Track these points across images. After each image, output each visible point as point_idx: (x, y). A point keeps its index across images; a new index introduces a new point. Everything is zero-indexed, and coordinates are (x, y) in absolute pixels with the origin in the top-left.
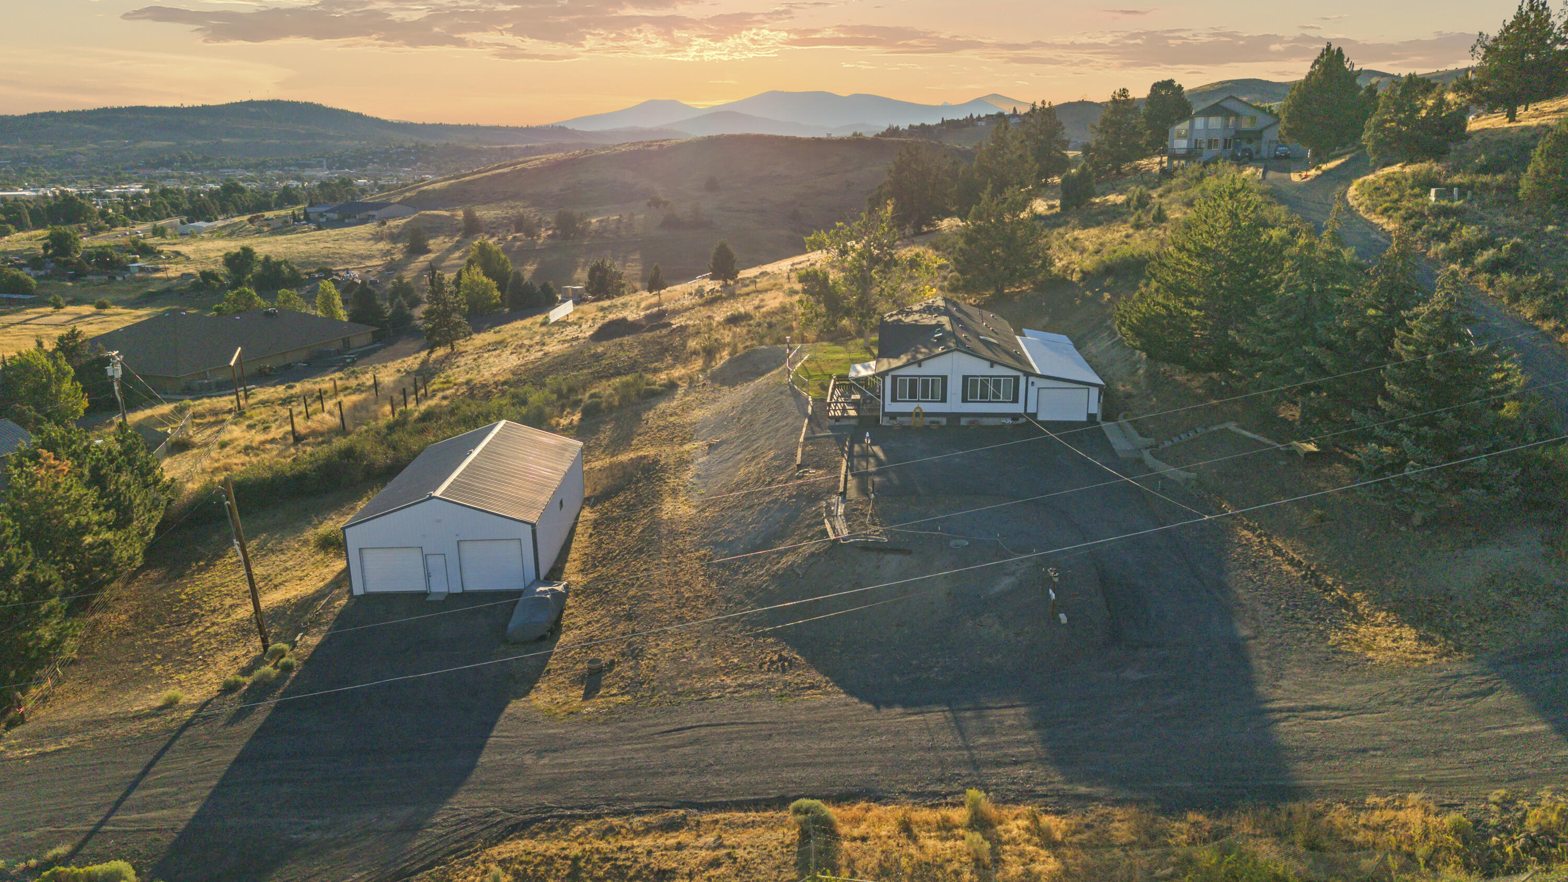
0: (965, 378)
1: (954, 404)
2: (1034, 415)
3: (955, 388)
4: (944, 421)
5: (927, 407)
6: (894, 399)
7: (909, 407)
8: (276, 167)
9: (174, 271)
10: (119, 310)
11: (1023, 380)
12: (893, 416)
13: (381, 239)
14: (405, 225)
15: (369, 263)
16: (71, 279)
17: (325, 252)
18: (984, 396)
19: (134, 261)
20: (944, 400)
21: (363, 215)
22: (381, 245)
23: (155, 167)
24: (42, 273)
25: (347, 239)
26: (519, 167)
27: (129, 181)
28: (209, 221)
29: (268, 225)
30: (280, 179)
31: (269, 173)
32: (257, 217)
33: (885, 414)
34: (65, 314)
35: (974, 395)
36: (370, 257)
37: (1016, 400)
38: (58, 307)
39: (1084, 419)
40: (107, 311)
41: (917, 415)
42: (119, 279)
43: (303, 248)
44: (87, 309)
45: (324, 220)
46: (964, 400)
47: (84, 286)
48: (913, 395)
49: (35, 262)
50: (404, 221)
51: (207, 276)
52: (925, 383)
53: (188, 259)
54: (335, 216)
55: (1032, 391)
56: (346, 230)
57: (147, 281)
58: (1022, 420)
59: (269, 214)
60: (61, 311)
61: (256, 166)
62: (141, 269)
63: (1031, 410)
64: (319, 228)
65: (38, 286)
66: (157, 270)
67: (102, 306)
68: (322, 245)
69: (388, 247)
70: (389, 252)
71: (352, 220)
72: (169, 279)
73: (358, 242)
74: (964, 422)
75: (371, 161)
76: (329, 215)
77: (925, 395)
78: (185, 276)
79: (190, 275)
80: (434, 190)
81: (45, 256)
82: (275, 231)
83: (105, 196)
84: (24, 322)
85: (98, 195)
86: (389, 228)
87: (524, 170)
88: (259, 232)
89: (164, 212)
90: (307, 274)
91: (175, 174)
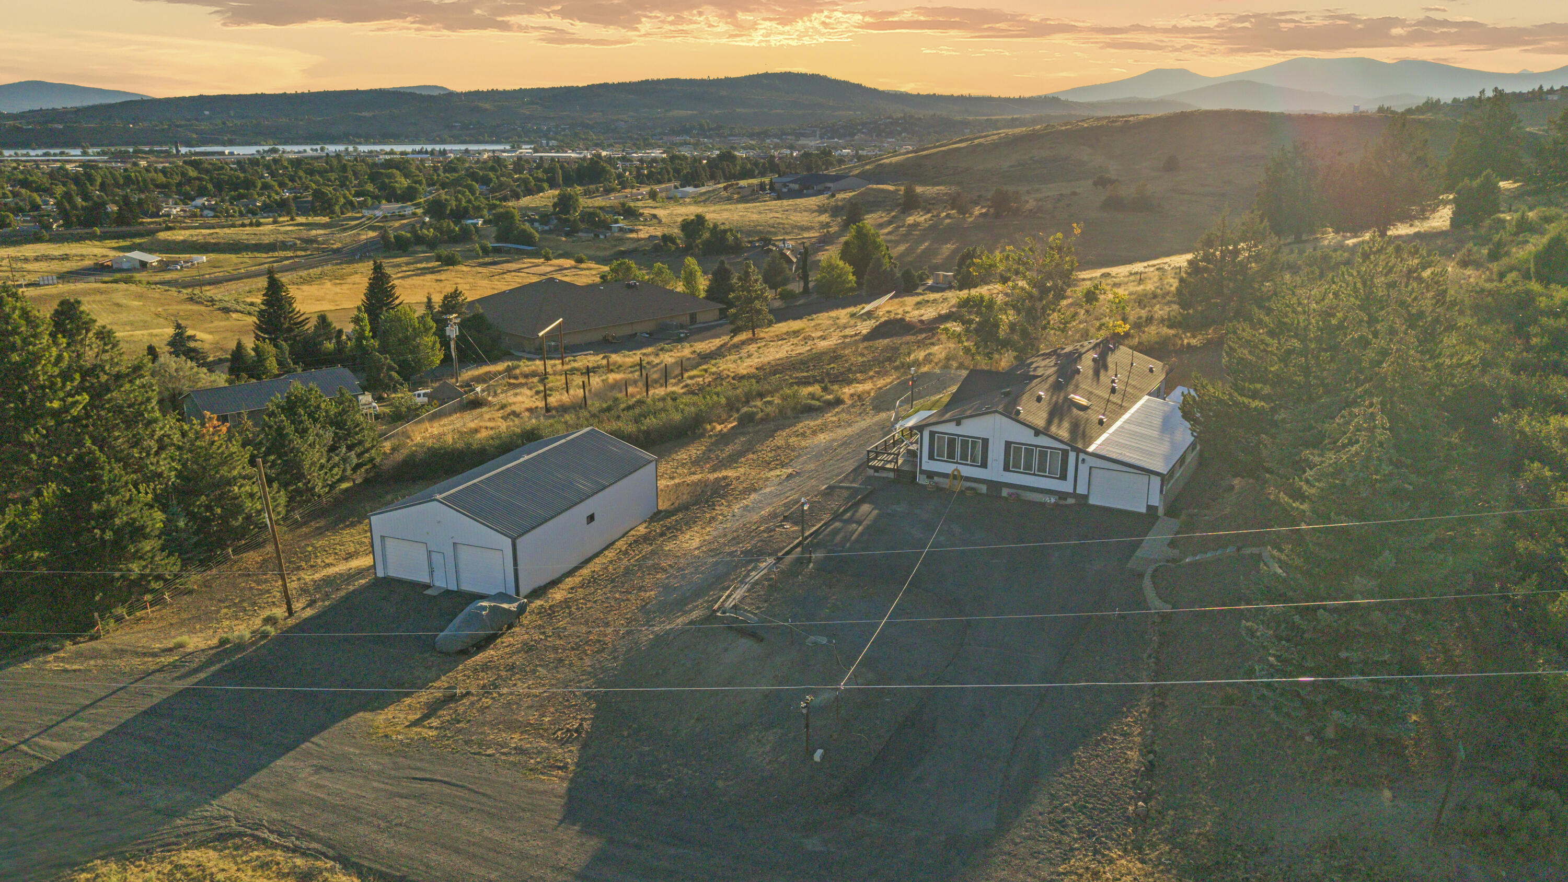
0: (1008, 444)
1: (995, 472)
2: (1086, 497)
3: (996, 454)
4: (983, 488)
5: (967, 471)
6: (931, 457)
7: (948, 468)
8: (775, 136)
9: (644, 232)
10: (593, 265)
11: (1072, 456)
12: (930, 475)
13: (825, 211)
14: (851, 198)
15: (806, 235)
16: (568, 234)
17: (772, 221)
18: (1028, 467)
19: (616, 222)
20: (984, 465)
21: (820, 187)
22: (825, 218)
23: (678, 134)
24: (546, 228)
25: (795, 211)
26: (976, 142)
27: (654, 146)
28: (696, 186)
29: (738, 193)
30: (776, 147)
31: (768, 141)
32: (732, 185)
33: (923, 472)
34: (550, 265)
35: (1017, 465)
36: (808, 229)
37: (1063, 477)
38: (548, 259)
39: (1144, 510)
40: (583, 266)
41: (955, 477)
42: (602, 237)
43: (755, 217)
44: (569, 263)
45: (785, 190)
46: (1006, 468)
47: (573, 242)
48: (951, 455)
49: (545, 218)
50: (851, 194)
51: (666, 238)
52: (965, 444)
53: (660, 221)
54: (796, 186)
55: (1083, 470)
56: (798, 201)
57: (621, 240)
58: (1071, 501)
59: (743, 183)
60: (550, 262)
61: (759, 134)
62: (621, 229)
63: (1082, 490)
64: (779, 198)
65: (540, 239)
66: (632, 231)
67: (580, 261)
68: (771, 215)
69: (828, 220)
70: (827, 225)
71: (811, 191)
72: (639, 240)
73: (806, 214)
74: (1005, 492)
75: (860, 131)
76: (792, 186)
77: (964, 457)
78: (652, 238)
79: (655, 237)
80: (891, 164)
81: (554, 213)
82: (744, 199)
83: (629, 160)
84: (519, 270)
85: (624, 159)
86: (837, 201)
87: (980, 144)
88: (729, 199)
89: (666, 177)
90: (749, 242)
91: (692, 141)
